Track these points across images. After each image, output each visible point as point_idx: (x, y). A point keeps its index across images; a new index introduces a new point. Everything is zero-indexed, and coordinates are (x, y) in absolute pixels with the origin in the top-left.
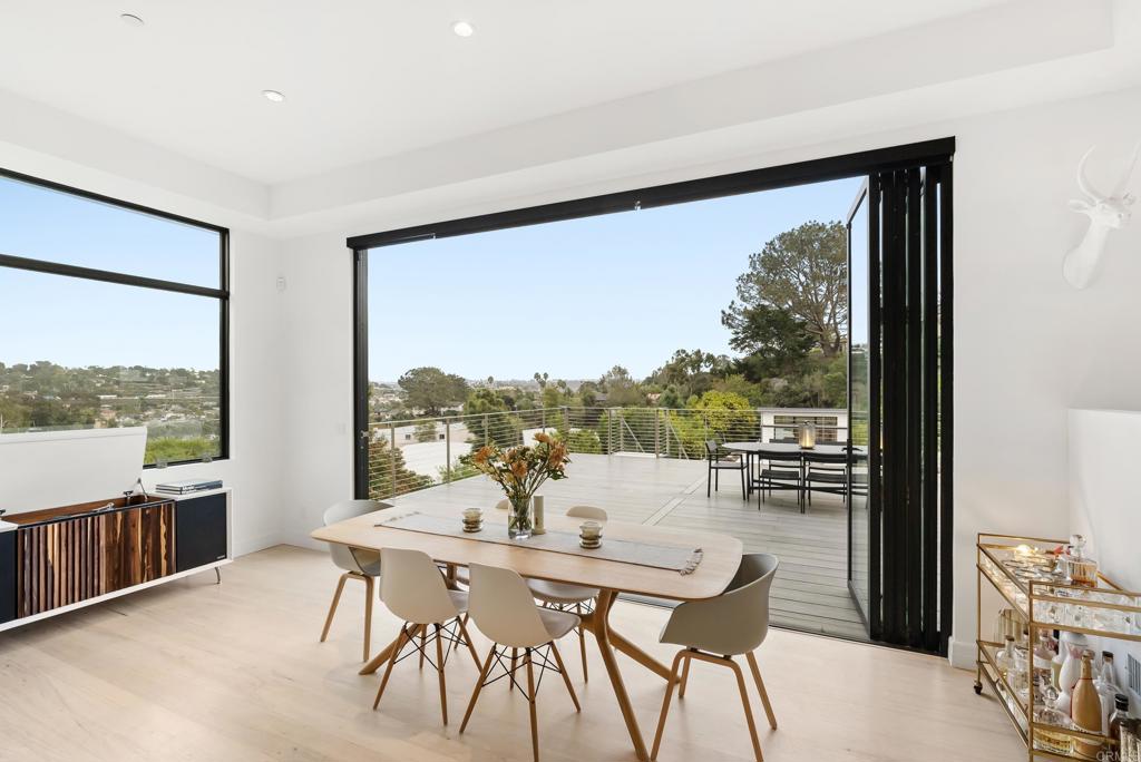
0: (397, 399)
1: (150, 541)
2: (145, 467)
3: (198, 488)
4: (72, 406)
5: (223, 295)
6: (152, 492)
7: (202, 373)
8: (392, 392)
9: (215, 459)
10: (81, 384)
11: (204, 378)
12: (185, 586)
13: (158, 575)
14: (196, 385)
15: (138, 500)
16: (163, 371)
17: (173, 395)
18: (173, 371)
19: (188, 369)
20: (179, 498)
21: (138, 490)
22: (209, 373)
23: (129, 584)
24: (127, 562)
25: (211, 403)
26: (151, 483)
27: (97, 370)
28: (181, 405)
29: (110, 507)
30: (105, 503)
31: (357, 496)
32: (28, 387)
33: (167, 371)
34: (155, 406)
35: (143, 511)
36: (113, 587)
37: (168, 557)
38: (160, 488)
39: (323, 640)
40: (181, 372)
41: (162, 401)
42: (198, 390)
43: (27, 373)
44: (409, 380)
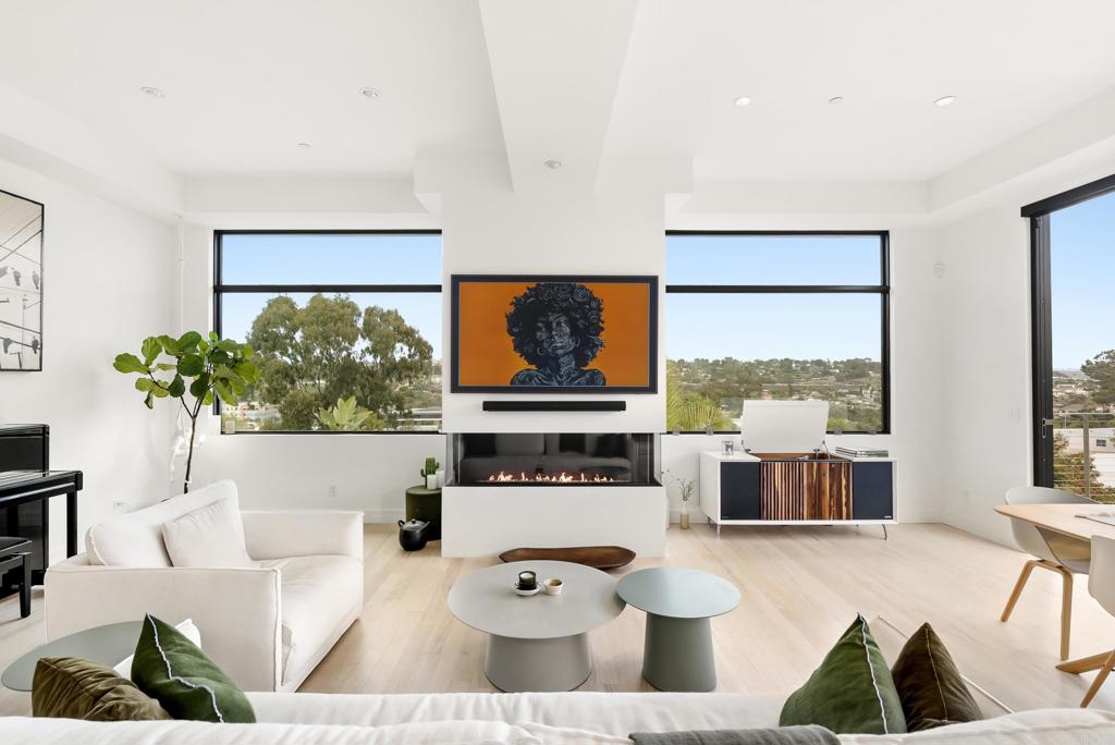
0: (1080, 392)
1: (835, 488)
2: (828, 432)
3: (869, 454)
4: (746, 390)
5: (884, 290)
6: (833, 453)
7: (836, 363)
8: (1071, 382)
9: (878, 433)
10: (750, 374)
11: (838, 368)
12: (857, 533)
13: (840, 518)
14: (831, 374)
15: (823, 456)
16: (805, 362)
17: (813, 382)
18: (813, 362)
19: (824, 359)
20: (856, 460)
21: (823, 450)
22: (842, 362)
23: (821, 518)
24: (820, 500)
25: (844, 391)
26: (833, 445)
27: (759, 363)
28: (819, 391)
29: (806, 458)
30: (804, 455)
31: (1037, 483)
32: (722, 376)
33: (808, 362)
34: (798, 391)
35: (830, 465)
36: (813, 517)
37: (847, 504)
38: (838, 450)
39: (1004, 619)
40: (819, 363)
41: (805, 388)
42: (832, 379)
43: (720, 366)
44: (1101, 366)
